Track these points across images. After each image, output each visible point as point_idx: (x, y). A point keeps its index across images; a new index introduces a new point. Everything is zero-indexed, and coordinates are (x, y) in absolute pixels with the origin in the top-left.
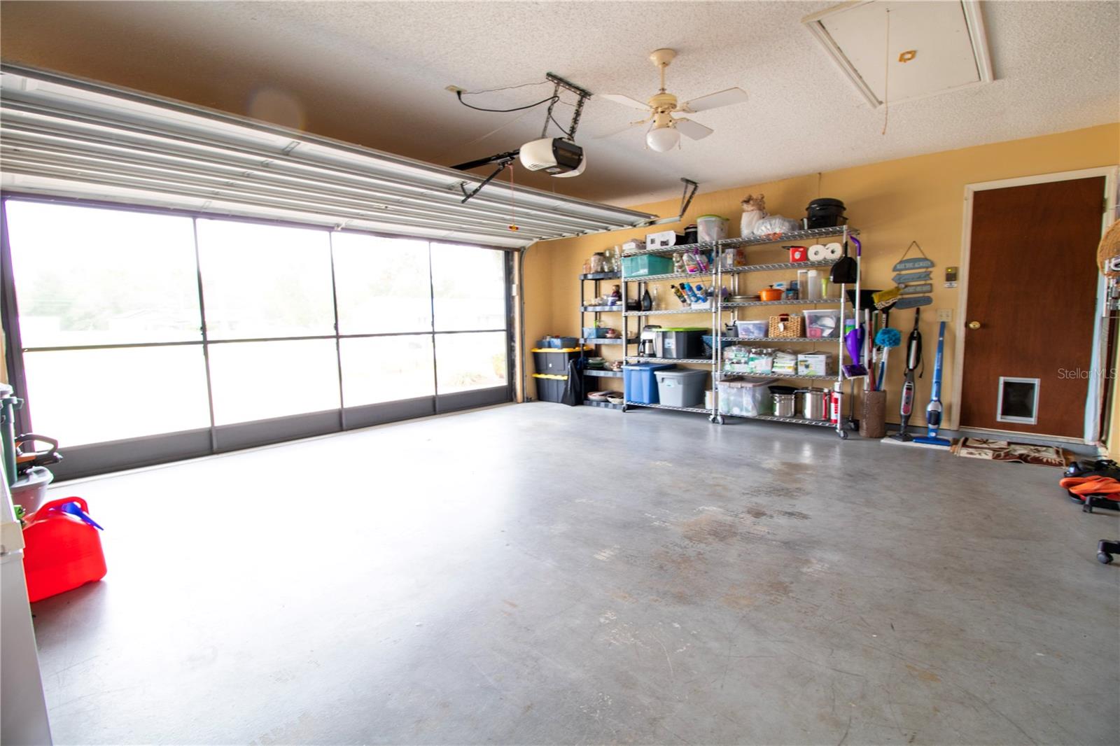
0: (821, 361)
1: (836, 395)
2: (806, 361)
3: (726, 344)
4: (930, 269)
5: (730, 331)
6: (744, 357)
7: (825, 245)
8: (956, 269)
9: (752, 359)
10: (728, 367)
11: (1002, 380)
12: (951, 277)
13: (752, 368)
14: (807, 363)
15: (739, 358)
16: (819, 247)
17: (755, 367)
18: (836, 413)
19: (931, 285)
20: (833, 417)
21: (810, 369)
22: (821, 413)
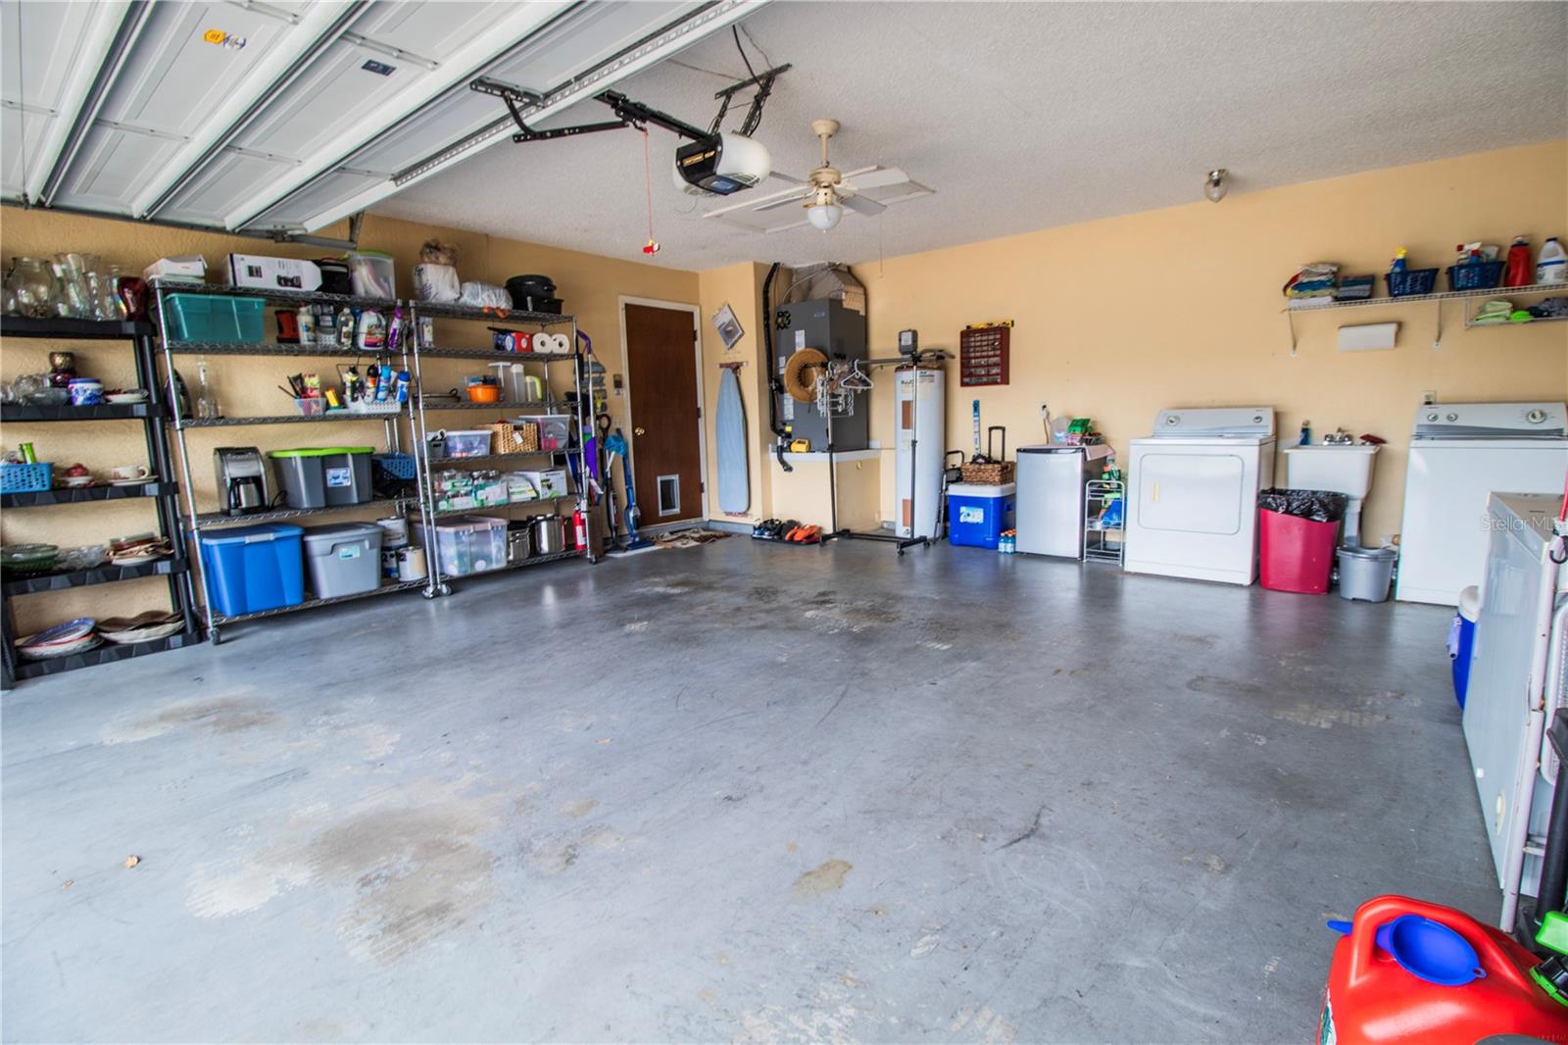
0: (562, 478)
1: (584, 516)
2: (548, 480)
3: (437, 469)
4: (603, 375)
5: (437, 449)
6: (466, 485)
7: (551, 335)
8: (620, 376)
9: (482, 487)
10: (443, 505)
11: (659, 479)
12: (618, 384)
13: (482, 501)
14: (549, 483)
15: (456, 489)
16: (545, 337)
17: (487, 498)
18: (585, 536)
19: (605, 390)
20: (580, 541)
21: (553, 489)
22: (561, 543)
